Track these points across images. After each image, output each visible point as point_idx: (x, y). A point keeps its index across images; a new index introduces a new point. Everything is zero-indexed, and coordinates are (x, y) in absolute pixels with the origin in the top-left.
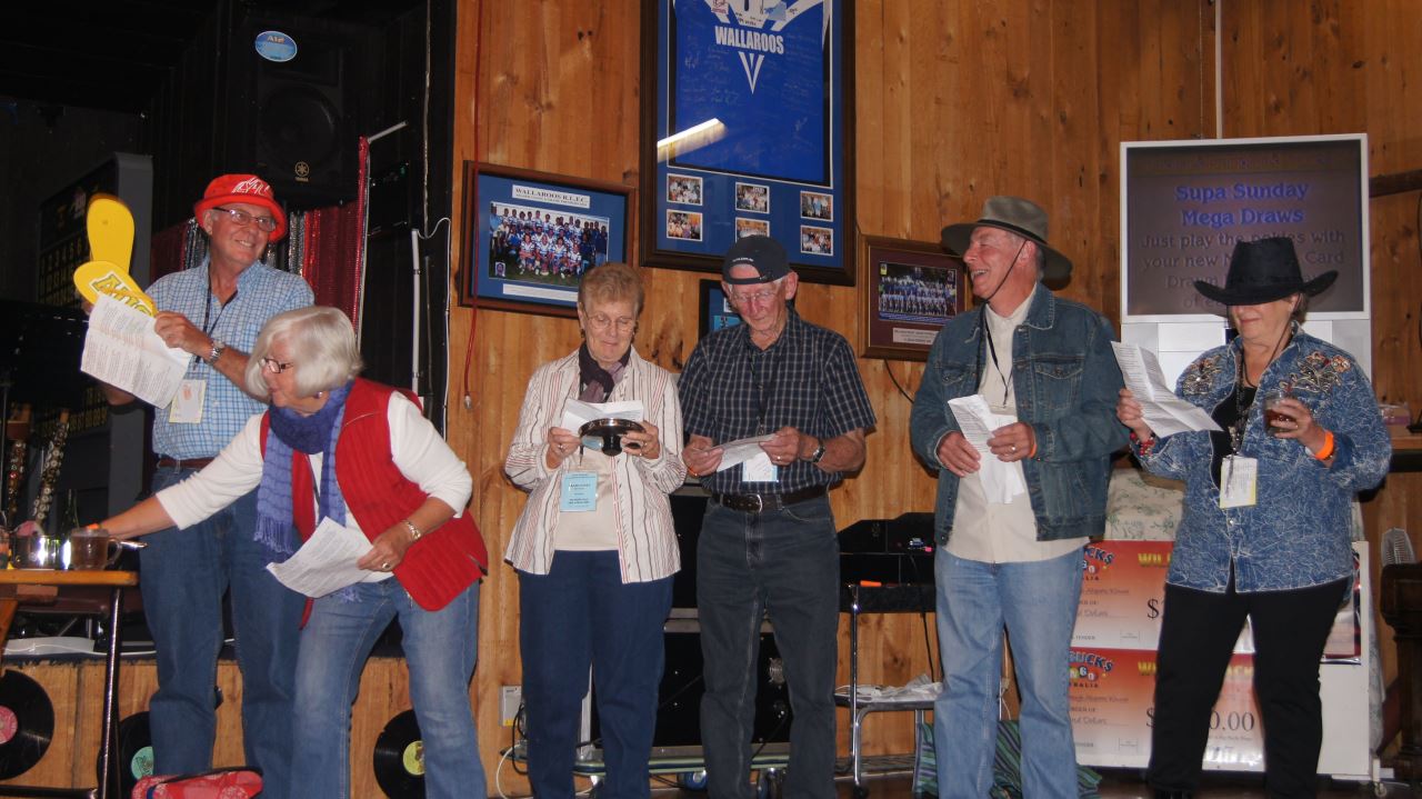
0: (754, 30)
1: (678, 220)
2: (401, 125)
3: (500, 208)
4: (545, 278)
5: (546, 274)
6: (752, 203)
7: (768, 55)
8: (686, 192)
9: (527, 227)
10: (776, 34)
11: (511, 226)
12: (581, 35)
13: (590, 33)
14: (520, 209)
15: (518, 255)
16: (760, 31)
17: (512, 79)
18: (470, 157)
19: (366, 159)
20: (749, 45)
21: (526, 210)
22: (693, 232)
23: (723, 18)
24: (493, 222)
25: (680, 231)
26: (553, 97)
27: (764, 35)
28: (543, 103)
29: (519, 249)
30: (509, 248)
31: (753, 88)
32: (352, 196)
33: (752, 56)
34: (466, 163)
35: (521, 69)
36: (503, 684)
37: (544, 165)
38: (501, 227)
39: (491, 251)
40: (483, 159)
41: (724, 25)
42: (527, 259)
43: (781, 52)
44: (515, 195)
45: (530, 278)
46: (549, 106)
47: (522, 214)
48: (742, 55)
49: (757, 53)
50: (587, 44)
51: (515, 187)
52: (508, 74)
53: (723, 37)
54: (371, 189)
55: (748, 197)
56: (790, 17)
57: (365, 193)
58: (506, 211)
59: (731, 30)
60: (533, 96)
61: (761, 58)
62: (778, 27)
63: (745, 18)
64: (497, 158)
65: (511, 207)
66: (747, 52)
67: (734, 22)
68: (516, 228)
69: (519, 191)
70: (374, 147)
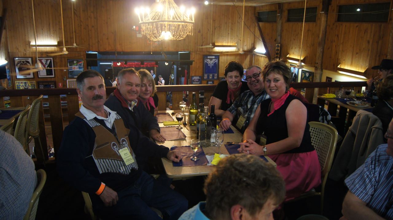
6: (211, 75)
18: (191, 75)
25: (205, 78)
37: (196, 75)
67: (210, 64)
69: (194, 77)
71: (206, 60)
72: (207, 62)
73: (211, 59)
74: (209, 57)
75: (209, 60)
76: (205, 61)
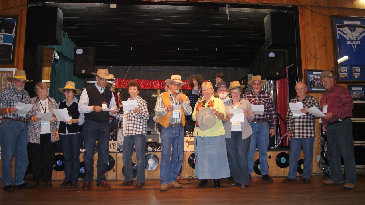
0: (354, 41)
1: (342, 75)
2: (293, 64)
3: (311, 76)
4: (320, 87)
5: (320, 86)
6: (356, 70)
7: (357, 45)
8: (344, 70)
9: (316, 79)
10: (358, 41)
11: (313, 79)
12: (322, 46)
13: (324, 45)
14: (314, 76)
15: (314, 84)
16: (355, 41)
17: (311, 55)
18: (305, 68)
19: (287, 71)
20: (354, 43)
21: (315, 76)
22: (345, 76)
23: (348, 39)
24: (310, 78)
25: (343, 77)
26: (319, 57)
27: (356, 41)
28: (317, 58)
29: (315, 83)
30: (313, 83)
31: (355, 51)
32: (285, 77)
33: (354, 45)
34: (304, 70)
35: (313, 53)
36: (317, 155)
37: (318, 69)
38: (311, 79)
39: (310, 83)
40: (307, 69)
41: (348, 40)
42: (316, 84)
43: (360, 43)
44: (313, 74)
45: (317, 87)
46: (318, 58)
47: (315, 77)
48: (352, 45)
49: (355, 44)
50: (324, 47)
51: (313, 72)
52: (310, 54)
53: (348, 43)
54: (289, 75)
55: (355, 69)
56: (361, 37)
57: (288, 76)
58: (312, 77)
59: (350, 41)
60: (315, 57)
61: (356, 45)
62: (359, 39)
63: (352, 39)
64: (310, 68)
65: (313, 76)
66: (353, 44)
67: (350, 40)
68: (314, 79)
69: (314, 73)
70: (288, 69)
71: (340, 29)
72: (342, 34)
73: (353, 28)
74: (346, 22)
75: (346, 30)
76: (338, 32)
